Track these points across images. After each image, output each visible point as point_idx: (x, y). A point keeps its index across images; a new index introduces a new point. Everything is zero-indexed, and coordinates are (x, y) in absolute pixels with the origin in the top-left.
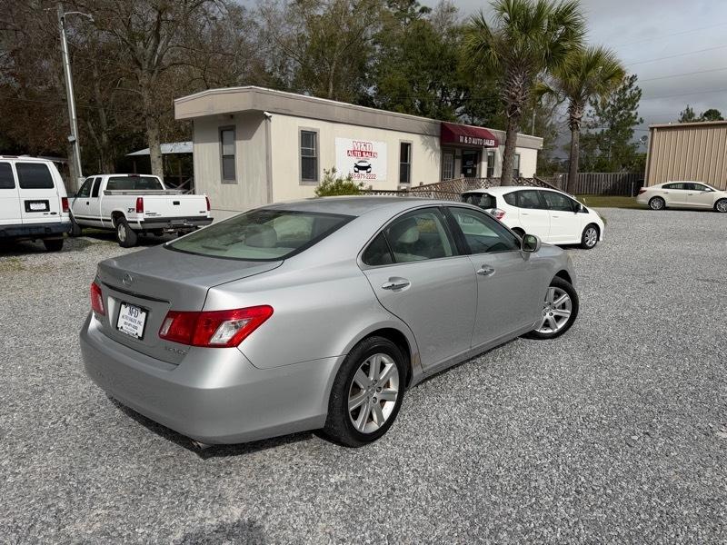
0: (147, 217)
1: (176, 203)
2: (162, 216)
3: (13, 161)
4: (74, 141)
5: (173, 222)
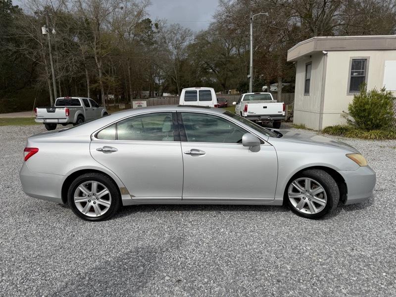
0: (249, 114)
1: (265, 107)
2: (257, 114)
3: (198, 90)
4: (250, 77)
5: (262, 117)
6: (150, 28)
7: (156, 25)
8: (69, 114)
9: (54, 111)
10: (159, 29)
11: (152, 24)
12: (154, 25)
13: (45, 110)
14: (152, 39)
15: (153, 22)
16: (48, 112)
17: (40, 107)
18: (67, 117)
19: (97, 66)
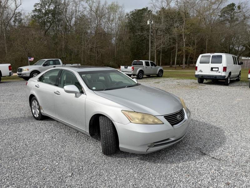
3: (211, 55)
6: (234, 9)
7: (239, 7)
8: (133, 70)
9: (127, 68)
10: (241, 10)
11: (235, 7)
12: (237, 7)
13: (124, 67)
14: (233, 18)
15: (237, 5)
16: (125, 68)
17: (122, 65)
18: (132, 71)
19: (183, 40)
